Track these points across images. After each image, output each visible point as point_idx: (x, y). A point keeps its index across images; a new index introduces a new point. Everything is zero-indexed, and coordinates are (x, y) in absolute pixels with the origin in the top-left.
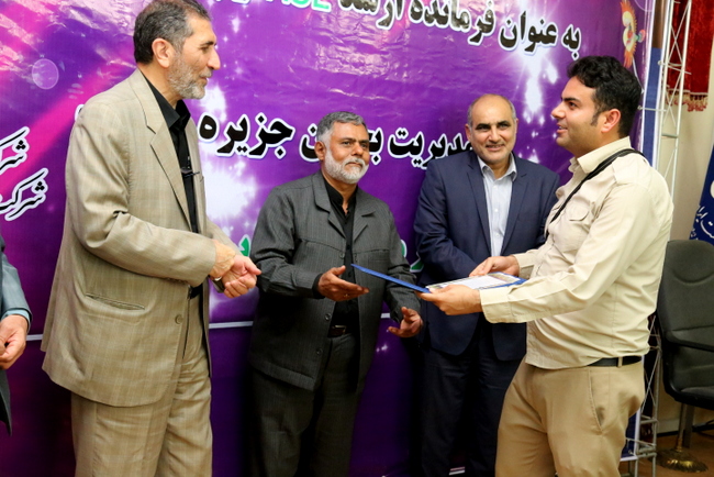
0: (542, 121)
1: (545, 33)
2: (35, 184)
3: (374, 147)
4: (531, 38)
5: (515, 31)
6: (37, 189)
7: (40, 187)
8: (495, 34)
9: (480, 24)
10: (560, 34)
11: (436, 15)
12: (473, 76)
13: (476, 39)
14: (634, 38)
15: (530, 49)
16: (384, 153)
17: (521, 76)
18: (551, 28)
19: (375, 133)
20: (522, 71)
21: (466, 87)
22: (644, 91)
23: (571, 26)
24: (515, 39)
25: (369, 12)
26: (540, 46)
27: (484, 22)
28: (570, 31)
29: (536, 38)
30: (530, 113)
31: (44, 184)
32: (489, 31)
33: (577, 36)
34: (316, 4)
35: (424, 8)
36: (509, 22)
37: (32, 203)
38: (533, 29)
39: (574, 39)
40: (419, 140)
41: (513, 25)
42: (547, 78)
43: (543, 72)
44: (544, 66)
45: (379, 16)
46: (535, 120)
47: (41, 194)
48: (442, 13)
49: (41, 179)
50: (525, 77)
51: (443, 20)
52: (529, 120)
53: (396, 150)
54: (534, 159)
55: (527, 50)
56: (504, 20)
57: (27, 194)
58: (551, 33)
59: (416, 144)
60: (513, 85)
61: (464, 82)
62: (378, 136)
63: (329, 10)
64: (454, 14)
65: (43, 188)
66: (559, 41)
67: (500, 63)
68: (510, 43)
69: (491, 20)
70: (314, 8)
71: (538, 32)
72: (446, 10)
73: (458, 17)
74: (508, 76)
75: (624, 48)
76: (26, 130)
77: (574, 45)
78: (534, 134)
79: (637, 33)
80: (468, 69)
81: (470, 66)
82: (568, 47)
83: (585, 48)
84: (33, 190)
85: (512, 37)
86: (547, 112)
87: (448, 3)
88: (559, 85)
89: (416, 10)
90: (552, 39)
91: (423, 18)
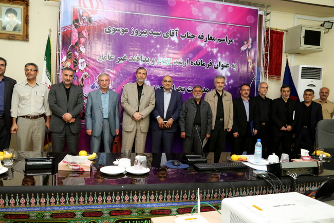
0: (227, 84)
1: (226, 66)
3: (183, 91)
5: (218, 66)
8: (212, 66)
10: (230, 65)
11: (197, 64)
13: (208, 68)
14: (252, 65)
15: (222, 69)
16: (186, 92)
18: (228, 64)
20: (220, 73)
22: (256, 76)
25: (181, 65)
26: (225, 69)
27: (209, 64)
28: (233, 64)
29: (223, 67)
33: (235, 65)
35: (194, 63)
36: (216, 64)
38: (223, 65)
42: (227, 75)
44: (226, 72)
45: (183, 65)
51: (199, 65)
53: (188, 91)
62: (184, 88)
63: (171, 65)
66: (230, 67)
67: (214, 72)
68: (217, 68)
69: (211, 64)
70: (168, 65)
72: (199, 63)
73: (203, 64)
75: (249, 67)
79: (253, 63)
81: (206, 73)
82: (233, 68)
83: (238, 68)
86: (228, 82)
87: (200, 61)
88: (231, 76)
89: (192, 63)
90: (228, 67)
91: (193, 65)
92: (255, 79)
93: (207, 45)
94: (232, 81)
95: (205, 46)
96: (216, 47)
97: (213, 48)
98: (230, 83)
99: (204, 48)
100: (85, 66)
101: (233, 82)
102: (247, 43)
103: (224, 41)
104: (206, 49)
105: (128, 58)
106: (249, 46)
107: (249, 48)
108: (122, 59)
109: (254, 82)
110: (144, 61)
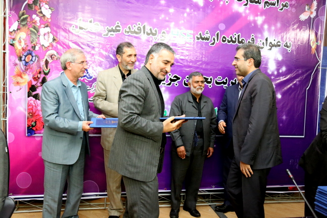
0: (276, 73)
1: (276, 44)
3: (210, 83)
4: (270, 46)
5: (263, 44)
10: (283, 44)
11: (232, 40)
14: (316, 43)
15: (270, 49)
16: (213, 84)
17: (266, 58)
18: (279, 42)
19: (209, 78)
20: (267, 56)
22: (321, 62)
24: (264, 47)
25: (206, 41)
26: (274, 48)
27: (250, 41)
28: (287, 42)
35: (227, 39)
36: (261, 41)
38: (271, 43)
39: (289, 45)
40: (226, 80)
42: (277, 59)
43: (276, 57)
44: (276, 55)
45: (210, 42)
46: (273, 73)
48: (234, 40)
50: (268, 59)
51: (234, 42)
52: (270, 73)
53: (217, 83)
55: (268, 50)
56: (259, 41)
58: (279, 44)
59: (225, 81)
60: (263, 62)
62: (211, 79)
63: (192, 41)
64: (238, 40)
66: (282, 46)
69: (253, 40)
70: (187, 41)
71: (273, 44)
73: (240, 40)
75: (311, 47)
77: (289, 47)
78: (272, 78)
82: (286, 48)
83: (294, 48)
85: (262, 46)
86: (278, 70)
88: (283, 61)
89: (224, 39)
90: (279, 46)
91: (226, 42)
92: (319, 65)
93: (247, 11)
94: (284, 69)
95: (245, 12)
96: (261, 15)
97: (257, 15)
98: (281, 71)
99: (244, 15)
100: (51, 40)
101: (286, 71)
102: (310, 8)
103: (274, 4)
104: (246, 17)
105: (123, 28)
106: (312, 13)
107: (313, 16)
108: (112, 30)
109: (317, 69)
110: (148, 34)
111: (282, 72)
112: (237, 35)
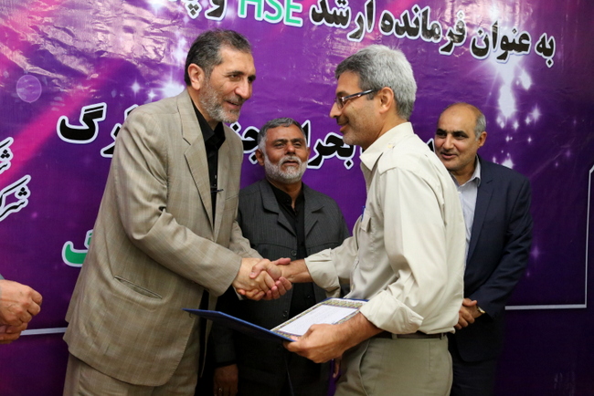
0: (516, 125)
1: (517, 42)
2: (18, 190)
4: (503, 47)
5: (486, 41)
6: (20, 194)
7: (23, 192)
8: (466, 44)
9: (451, 34)
10: (534, 43)
11: (407, 28)
12: (444, 84)
13: (448, 49)
15: (503, 57)
16: (357, 158)
17: (493, 83)
18: (525, 37)
20: (495, 78)
21: (438, 94)
23: (545, 34)
24: (487, 48)
25: (340, 25)
26: (515, 57)
27: (455, 32)
28: (544, 39)
30: (504, 119)
31: (27, 190)
32: (460, 41)
33: (551, 43)
34: (288, 20)
35: (395, 21)
36: (480, 32)
37: (16, 207)
38: (505, 38)
39: (548, 46)
41: (483, 34)
42: (520, 85)
43: (516, 79)
44: (517, 73)
45: (350, 29)
46: (509, 125)
47: (24, 199)
48: (412, 25)
49: (24, 185)
50: (498, 84)
51: (414, 32)
52: (502, 125)
54: (508, 164)
55: (499, 58)
56: (475, 31)
57: (11, 199)
58: (524, 42)
60: (486, 92)
61: (436, 90)
63: (301, 25)
64: (424, 26)
65: (25, 193)
66: (532, 50)
68: (483, 52)
69: (462, 30)
70: (286, 23)
71: (511, 41)
72: (417, 22)
73: (429, 28)
74: (480, 84)
76: (11, 140)
77: (548, 52)
78: (508, 139)
80: (441, 77)
81: (442, 74)
82: (542, 54)
83: (559, 55)
84: (17, 196)
85: (485, 46)
86: (521, 115)
87: (419, 15)
88: (533, 89)
89: (387, 23)
90: (525, 47)
91: (393, 30)
94: (536, 114)
98: (528, 121)
101: (541, 119)
111: (532, 123)
112: (421, 11)
